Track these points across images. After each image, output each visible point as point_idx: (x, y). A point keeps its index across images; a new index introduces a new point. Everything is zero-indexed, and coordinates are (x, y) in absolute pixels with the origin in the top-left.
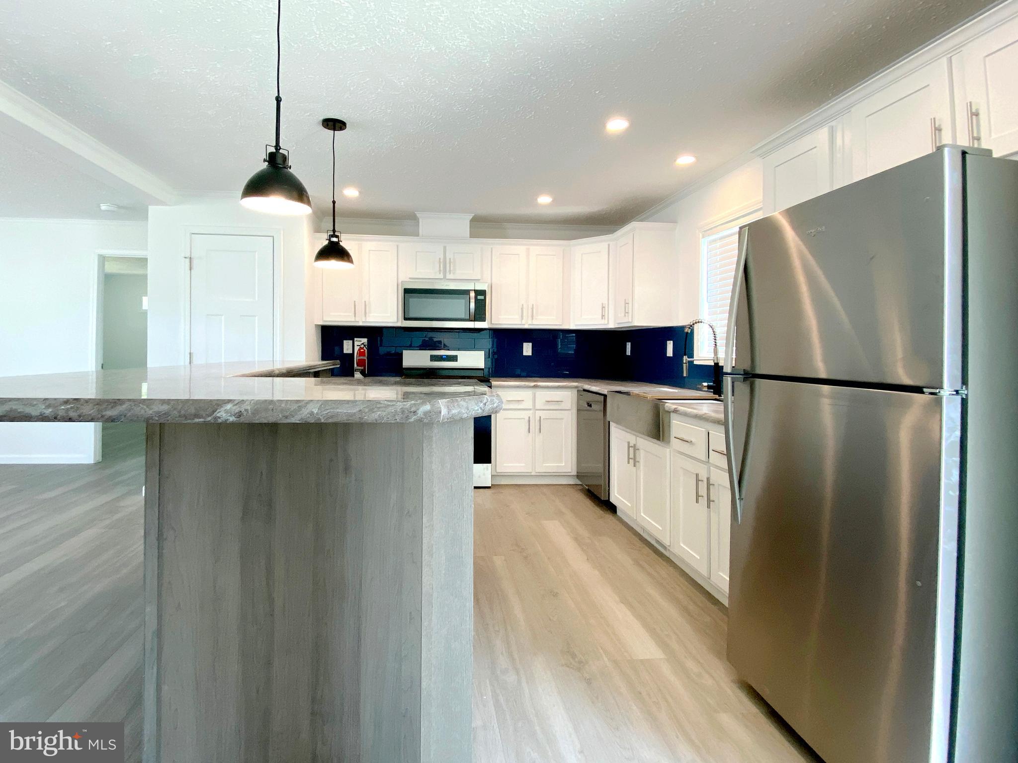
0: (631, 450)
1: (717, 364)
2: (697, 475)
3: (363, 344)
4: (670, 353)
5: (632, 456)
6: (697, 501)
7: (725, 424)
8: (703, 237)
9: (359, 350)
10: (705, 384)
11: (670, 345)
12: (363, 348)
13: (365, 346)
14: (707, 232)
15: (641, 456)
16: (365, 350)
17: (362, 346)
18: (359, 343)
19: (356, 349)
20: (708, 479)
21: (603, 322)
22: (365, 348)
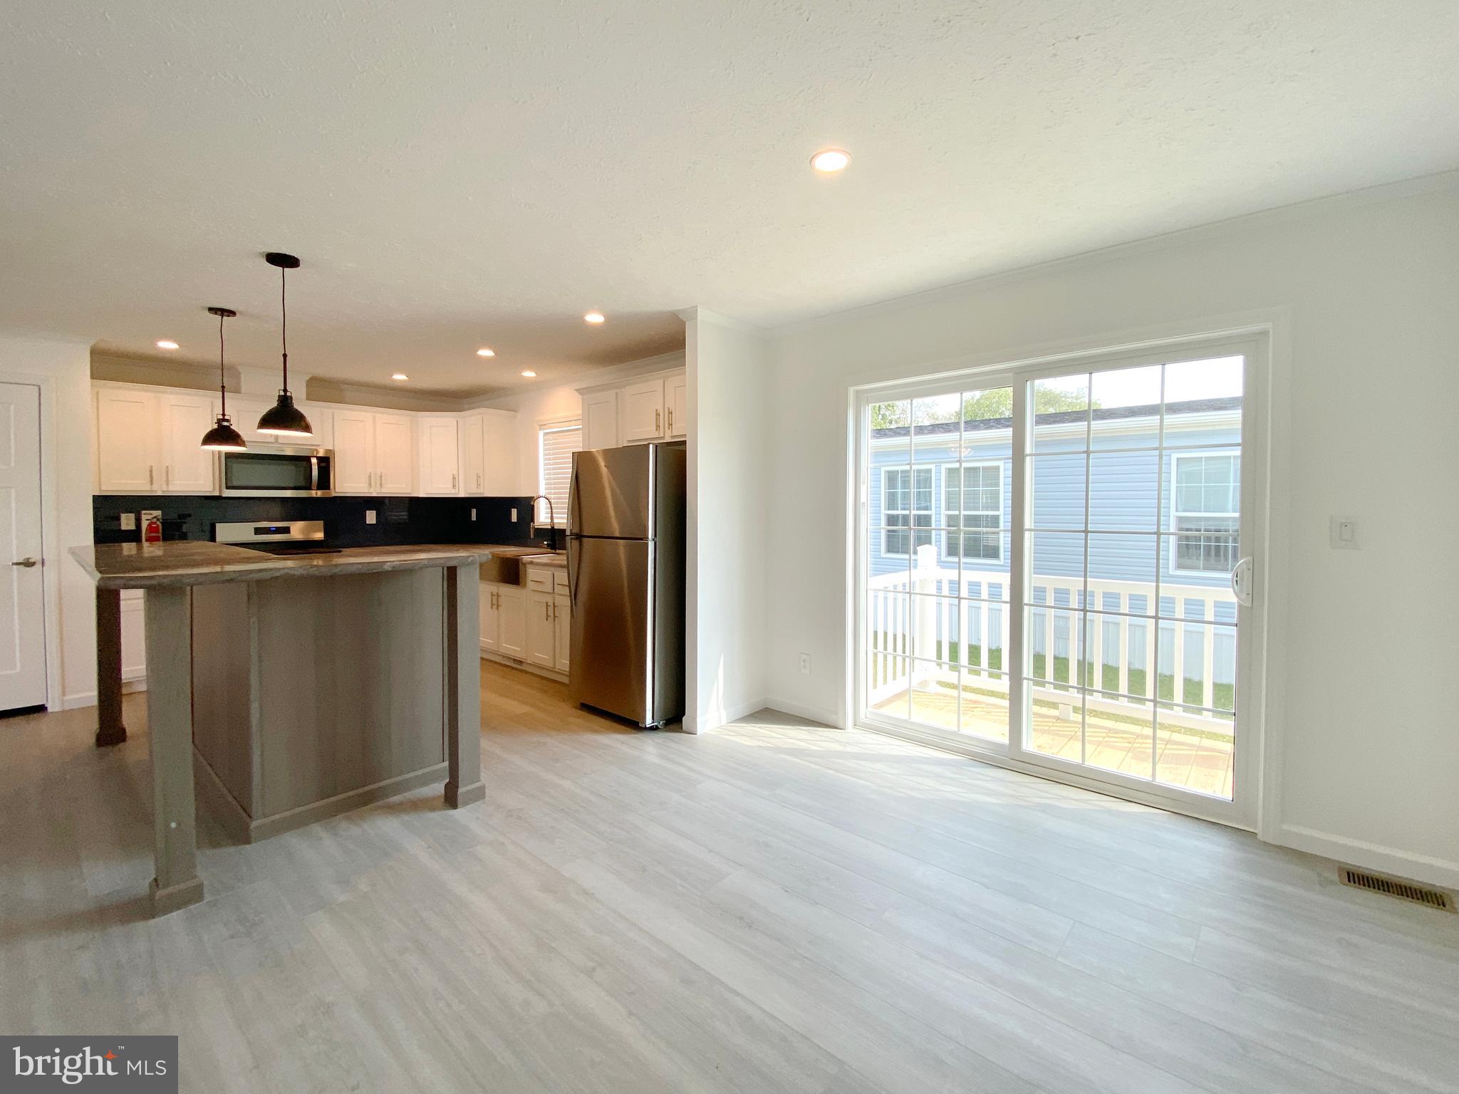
0: (495, 598)
1: (553, 528)
2: (547, 603)
3: (155, 517)
4: (514, 518)
5: (495, 602)
6: (547, 619)
7: (567, 567)
8: (540, 430)
9: (149, 525)
10: (545, 543)
11: (514, 512)
12: (155, 523)
13: (158, 520)
14: (542, 426)
15: (502, 600)
16: (158, 526)
17: (155, 520)
18: (150, 517)
19: (145, 525)
20: (554, 603)
21: (453, 491)
22: (158, 523)
